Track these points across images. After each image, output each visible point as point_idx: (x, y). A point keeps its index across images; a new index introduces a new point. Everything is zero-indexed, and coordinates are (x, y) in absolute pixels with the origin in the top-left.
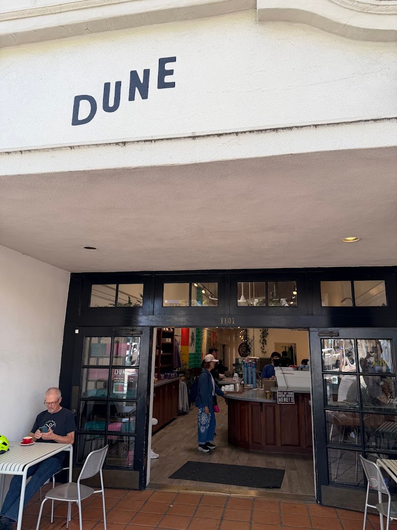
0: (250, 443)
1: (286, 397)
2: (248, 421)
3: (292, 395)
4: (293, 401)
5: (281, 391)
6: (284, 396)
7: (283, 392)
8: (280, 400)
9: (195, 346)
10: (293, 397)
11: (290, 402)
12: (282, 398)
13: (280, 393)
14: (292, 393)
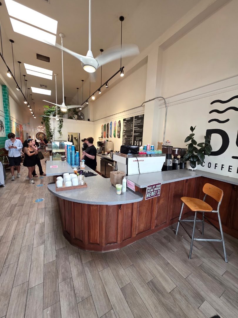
0: (104, 245)
1: (154, 191)
3: (159, 187)
4: (159, 192)
5: (150, 186)
6: (152, 190)
7: (152, 186)
8: (148, 196)
9: (5, 132)
10: (160, 190)
11: (157, 195)
12: (150, 193)
13: (149, 188)
14: (160, 185)
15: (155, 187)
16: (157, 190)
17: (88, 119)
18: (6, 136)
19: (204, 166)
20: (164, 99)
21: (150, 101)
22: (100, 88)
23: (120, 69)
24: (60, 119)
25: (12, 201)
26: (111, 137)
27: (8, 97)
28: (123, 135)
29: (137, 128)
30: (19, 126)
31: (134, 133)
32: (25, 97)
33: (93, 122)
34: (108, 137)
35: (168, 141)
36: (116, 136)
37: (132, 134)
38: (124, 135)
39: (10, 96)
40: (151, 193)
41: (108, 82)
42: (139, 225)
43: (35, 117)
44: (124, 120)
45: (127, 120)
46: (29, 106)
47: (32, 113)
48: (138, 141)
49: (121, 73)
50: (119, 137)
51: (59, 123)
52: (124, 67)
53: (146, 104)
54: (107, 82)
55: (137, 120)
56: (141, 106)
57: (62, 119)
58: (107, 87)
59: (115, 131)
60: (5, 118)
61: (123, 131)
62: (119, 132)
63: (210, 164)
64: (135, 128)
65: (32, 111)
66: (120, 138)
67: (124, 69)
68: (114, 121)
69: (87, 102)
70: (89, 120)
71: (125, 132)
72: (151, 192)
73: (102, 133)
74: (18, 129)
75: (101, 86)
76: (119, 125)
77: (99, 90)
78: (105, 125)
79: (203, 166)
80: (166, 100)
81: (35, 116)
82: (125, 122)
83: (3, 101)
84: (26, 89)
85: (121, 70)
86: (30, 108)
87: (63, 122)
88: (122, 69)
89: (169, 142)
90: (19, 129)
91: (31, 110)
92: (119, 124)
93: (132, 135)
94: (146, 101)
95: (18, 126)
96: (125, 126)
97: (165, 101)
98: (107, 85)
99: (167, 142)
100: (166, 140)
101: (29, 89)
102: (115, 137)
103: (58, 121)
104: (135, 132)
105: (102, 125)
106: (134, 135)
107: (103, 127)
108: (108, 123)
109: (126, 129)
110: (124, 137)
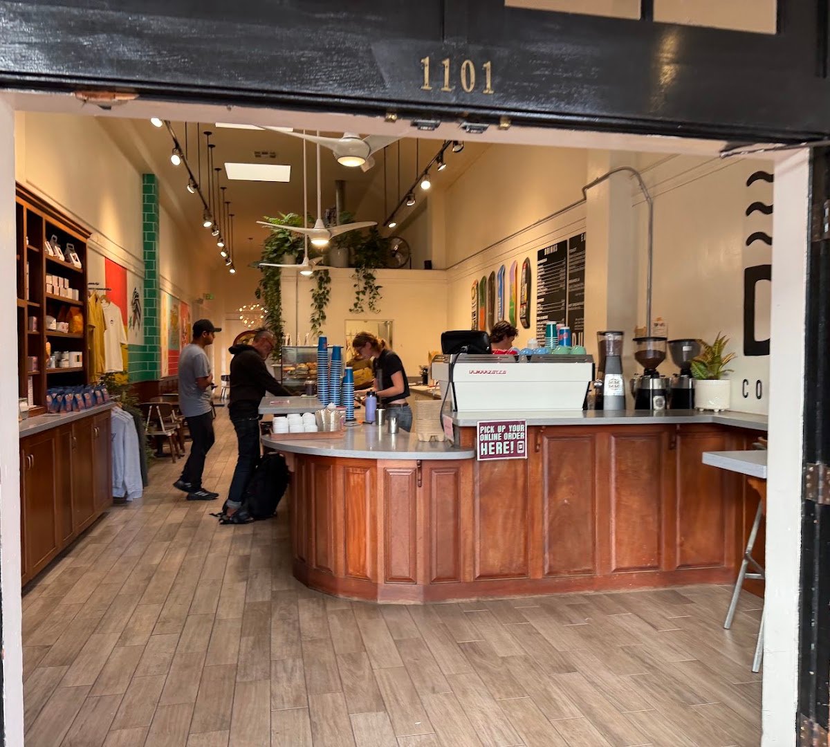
0: (381, 580)
1: (502, 441)
2: (374, 518)
3: (519, 432)
4: (523, 448)
5: (490, 424)
6: (496, 437)
7: (496, 425)
8: (486, 450)
9: (142, 327)
10: (524, 440)
11: (516, 454)
12: (491, 444)
13: (486, 429)
14: (521, 428)
15: (507, 430)
16: (516, 441)
17: (426, 262)
18: (143, 345)
19: (748, 394)
20: (636, 173)
21: (598, 181)
24: (316, 273)
25: (170, 518)
27: (157, 211)
28: (538, 315)
29: (576, 283)
30: (179, 307)
31: (569, 303)
32: (208, 205)
33: (443, 272)
35: (660, 319)
36: (518, 322)
37: (562, 309)
39: (161, 209)
40: (493, 443)
42: (484, 551)
43: (232, 271)
44: (541, 254)
45: (547, 256)
46: (216, 234)
47: (224, 254)
48: (580, 331)
50: (527, 324)
51: (314, 285)
53: (588, 192)
55: (578, 251)
57: (326, 272)
59: (513, 302)
60: (145, 280)
61: (538, 298)
62: (525, 303)
63: (759, 384)
64: (572, 281)
65: (224, 249)
66: (529, 326)
68: (512, 261)
69: (409, 199)
70: (428, 265)
71: (543, 300)
72: (496, 441)
73: (474, 314)
74: (177, 318)
75: (445, 147)
76: (525, 276)
77: (439, 158)
78: (484, 278)
79: (745, 394)
80: (642, 176)
81: (232, 266)
82: (544, 264)
83: (144, 224)
84: (210, 170)
86: (220, 239)
87: (328, 280)
89: (662, 325)
90: (180, 318)
91: (221, 245)
92: (525, 270)
93: (565, 310)
94: (588, 183)
95: (175, 307)
96: (543, 278)
98: (456, 143)
99: (656, 325)
100: (654, 317)
101: (218, 169)
103: (311, 278)
104: (571, 298)
105: (475, 282)
106: (569, 311)
107: (475, 287)
108: (493, 274)
109: (546, 289)
110: (542, 323)
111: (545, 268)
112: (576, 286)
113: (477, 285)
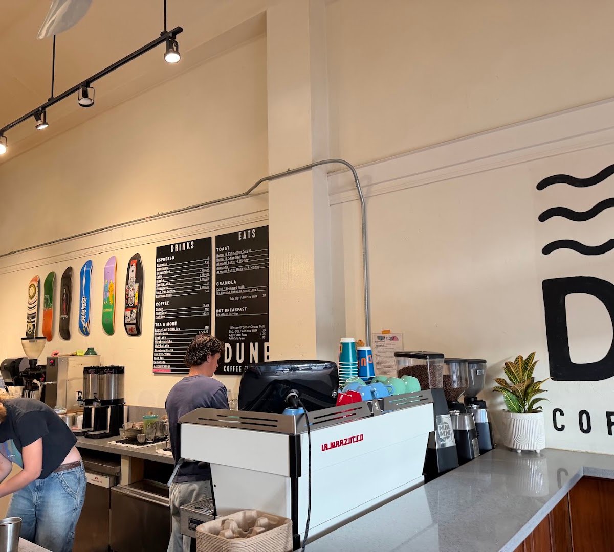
19: (563, 426)
20: (351, 168)
21: (289, 173)
22: (44, 108)
23: (162, 34)
26: (86, 333)
28: (156, 321)
29: (228, 286)
31: (217, 308)
34: (66, 335)
35: (388, 332)
36: (119, 326)
37: (204, 315)
38: (165, 321)
41: (92, 85)
44: (162, 251)
45: (174, 254)
48: (240, 342)
49: (168, 52)
50: (134, 329)
52: (179, 30)
53: (271, 184)
54: (87, 83)
55: (231, 250)
56: (247, 194)
58: (84, 101)
59: (109, 304)
61: (157, 300)
62: (134, 307)
63: (584, 416)
64: (221, 283)
66: (138, 333)
67: (179, 37)
68: (107, 256)
71: (167, 303)
73: (31, 316)
75: (52, 101)
76: (133, 275)
77: (39, 114)
78: (52, 276)
79: (559, 426)
80: (358, 171)
82: (168, 262)
85: (170, 39)
88: (174, 37)
89: (392, 339)
92: (133, 268)
93: (209, 317)
94: (270, 174)
96: (166, 278)
97: (356, 178)
98: (85, 95)
99: (382, 338)
100: (376, 330)
102: (109, 329)
104: (222, 302)
105: (35, 279)
106: (216, 318)
107: (36, 285)
108: (70, 269)
109: (174, 291)
110: (165, 330)
111: (169, 267)
112: (227, 289)
113: (39, 282)
